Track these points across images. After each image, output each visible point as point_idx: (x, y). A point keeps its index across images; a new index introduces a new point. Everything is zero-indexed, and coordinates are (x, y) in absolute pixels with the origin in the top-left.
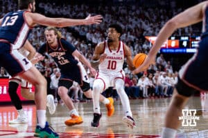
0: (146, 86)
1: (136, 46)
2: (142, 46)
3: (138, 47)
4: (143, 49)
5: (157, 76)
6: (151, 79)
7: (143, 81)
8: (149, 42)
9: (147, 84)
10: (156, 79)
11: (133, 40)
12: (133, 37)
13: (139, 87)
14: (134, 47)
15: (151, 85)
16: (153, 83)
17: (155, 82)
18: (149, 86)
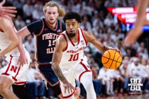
0: (111, 78)
1: (95, 22)
2: (103, 21)
3: (98, 24)
4: (105, 26)
5: (127, 64)
6: (118, 69)
7: (106, 71)
8: (113, 15)
9: (112, 76)
10: (125, 69)
11: (90, 13)
12: (90, 10)
13: (101, 80)
14: (91, 23)
15: (118, 77)
16: (120, 74)
17: (123, 72)
18: (115, 79)
